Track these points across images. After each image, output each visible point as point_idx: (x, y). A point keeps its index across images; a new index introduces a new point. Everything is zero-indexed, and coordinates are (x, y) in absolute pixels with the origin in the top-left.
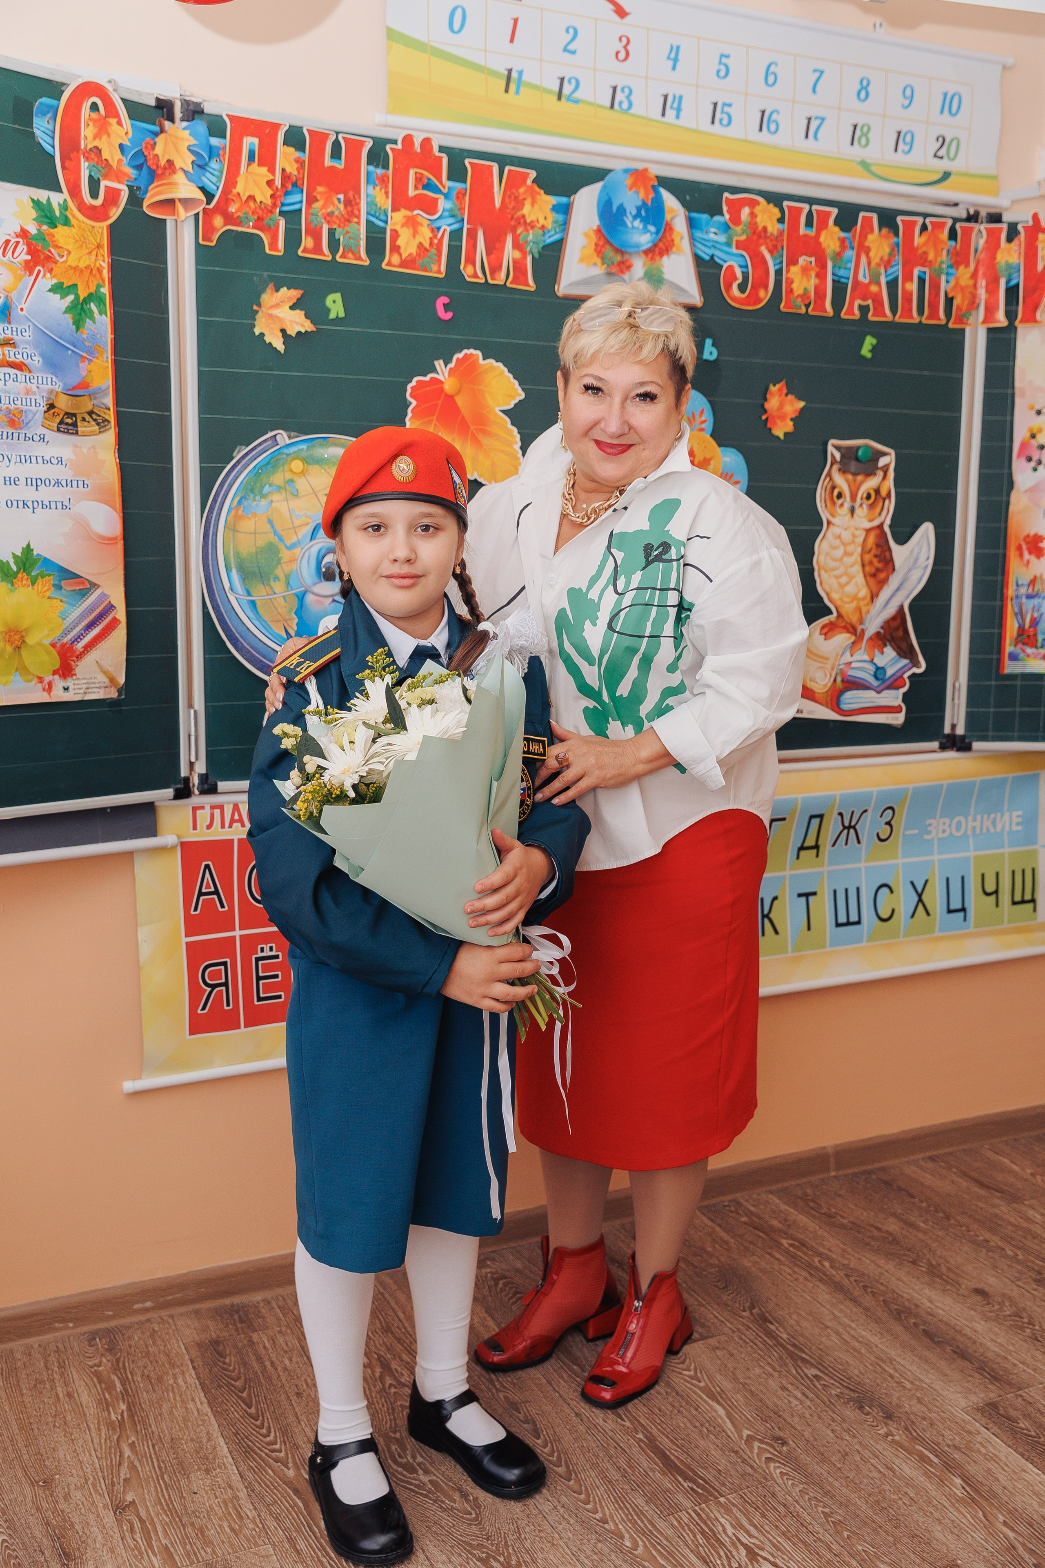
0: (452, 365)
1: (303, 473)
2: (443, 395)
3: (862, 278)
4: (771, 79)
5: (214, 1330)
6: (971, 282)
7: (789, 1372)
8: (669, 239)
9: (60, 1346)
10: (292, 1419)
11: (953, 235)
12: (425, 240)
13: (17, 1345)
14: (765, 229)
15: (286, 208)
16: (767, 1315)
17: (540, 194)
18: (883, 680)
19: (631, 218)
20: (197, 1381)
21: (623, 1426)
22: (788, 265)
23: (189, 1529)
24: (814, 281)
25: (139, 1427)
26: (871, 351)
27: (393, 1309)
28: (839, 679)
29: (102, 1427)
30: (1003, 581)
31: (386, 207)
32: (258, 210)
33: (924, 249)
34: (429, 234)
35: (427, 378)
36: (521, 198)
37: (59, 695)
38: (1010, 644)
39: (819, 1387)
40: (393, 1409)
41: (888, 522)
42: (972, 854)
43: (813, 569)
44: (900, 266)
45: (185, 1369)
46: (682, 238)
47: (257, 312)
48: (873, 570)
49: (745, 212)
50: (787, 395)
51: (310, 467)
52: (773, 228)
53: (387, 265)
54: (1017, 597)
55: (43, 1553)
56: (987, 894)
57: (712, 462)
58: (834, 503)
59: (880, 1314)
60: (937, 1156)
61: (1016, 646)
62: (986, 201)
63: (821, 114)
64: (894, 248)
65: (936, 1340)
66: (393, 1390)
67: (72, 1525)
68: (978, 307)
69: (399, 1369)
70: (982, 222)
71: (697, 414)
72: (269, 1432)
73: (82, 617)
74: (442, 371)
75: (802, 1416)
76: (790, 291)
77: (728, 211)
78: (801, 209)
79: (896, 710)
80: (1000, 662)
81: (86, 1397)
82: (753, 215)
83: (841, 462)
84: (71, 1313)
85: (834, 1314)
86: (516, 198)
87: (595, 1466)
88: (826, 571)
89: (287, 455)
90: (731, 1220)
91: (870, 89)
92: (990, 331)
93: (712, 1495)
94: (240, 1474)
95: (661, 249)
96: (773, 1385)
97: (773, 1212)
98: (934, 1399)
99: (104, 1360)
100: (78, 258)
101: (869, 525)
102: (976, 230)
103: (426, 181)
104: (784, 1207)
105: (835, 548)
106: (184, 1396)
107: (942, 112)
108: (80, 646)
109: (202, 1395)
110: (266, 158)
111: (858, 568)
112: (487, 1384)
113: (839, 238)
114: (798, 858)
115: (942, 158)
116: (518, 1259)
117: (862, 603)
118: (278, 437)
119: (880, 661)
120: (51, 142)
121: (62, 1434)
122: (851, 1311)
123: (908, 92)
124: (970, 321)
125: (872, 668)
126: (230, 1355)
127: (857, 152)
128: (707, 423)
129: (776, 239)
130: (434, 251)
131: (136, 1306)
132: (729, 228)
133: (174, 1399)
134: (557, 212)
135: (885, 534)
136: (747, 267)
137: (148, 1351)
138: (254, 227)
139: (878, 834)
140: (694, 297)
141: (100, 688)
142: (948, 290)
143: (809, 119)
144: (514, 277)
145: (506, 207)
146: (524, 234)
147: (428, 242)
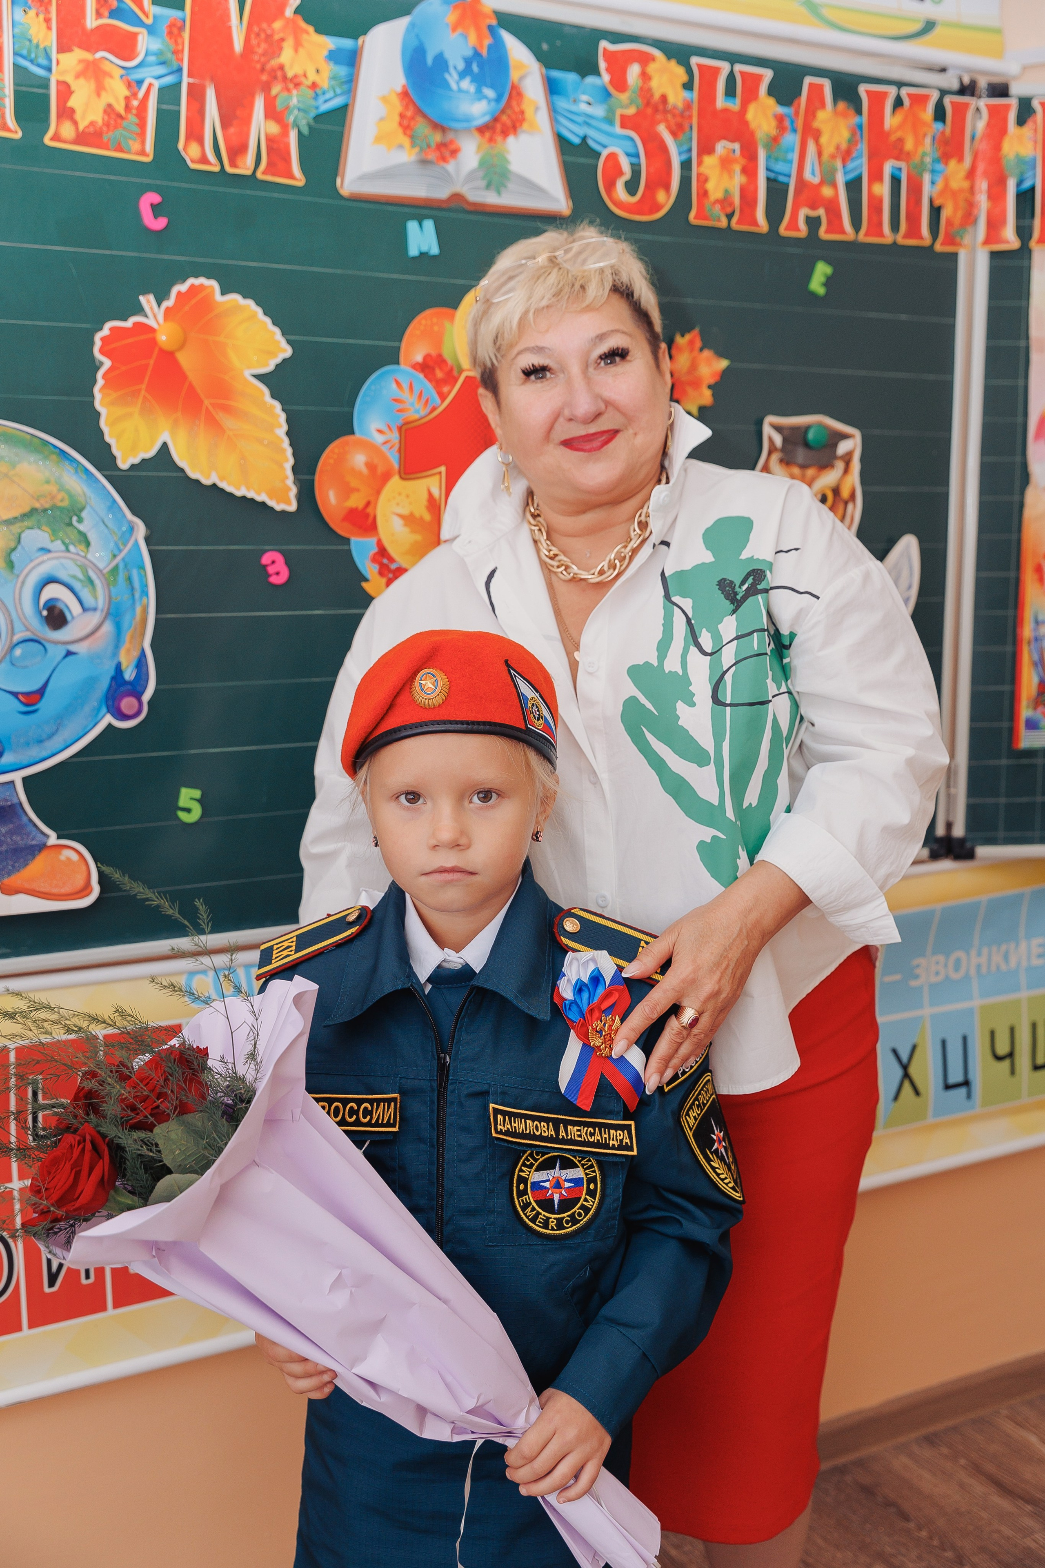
0: (169, 303)
2: (156, 350)
3: (812, 176)
6: (966, 185)
8: (517, 109)
11: (940, 114)
12: (117, 99)
14: (664, 98)
17: (307, 33)
19: (456, 76)
22: (700, 154)
24: (738, 179)
26: (824, 284)
30: (1014, 617)
31: (47, 44)
33: (899, 134)
34: (124, 92)
35: (129, 324)
36: (276, 37)
38: (1028, 707)
42: (976, 1002)
44: (864, 160)
46: (537, 109)
49: (634, 71)
50: (701, 350)
52: (677, 97)
53: (52, 139)
54: (1035, 639)
56: (999, 1058)
61: (1033, 709)
62: (984, 66)
64: (855, 131)
68: (975, 221)
70: (980, 97)
74: (153, 312)
76: (704, 194)
77: (607, 70)
78: (716, 71)
80: (1012, 733)
82: (645, 76)
83: (783, 449)
86: (269, 37)
92: (994, 255)
95: (504, 125)
102: (971, 108)
103: (115, 4)
113: (774, 115)
124: (964, 243)
129: (682, 115)
130: (133, 119)
132: (609, 95)
134: (336, 62)
136: (637, 156)
140: (557, 200)
142: (934, 196)
144: (270, 164)
145: (253, 52)
146: (284, 95)
147: (123, 103)
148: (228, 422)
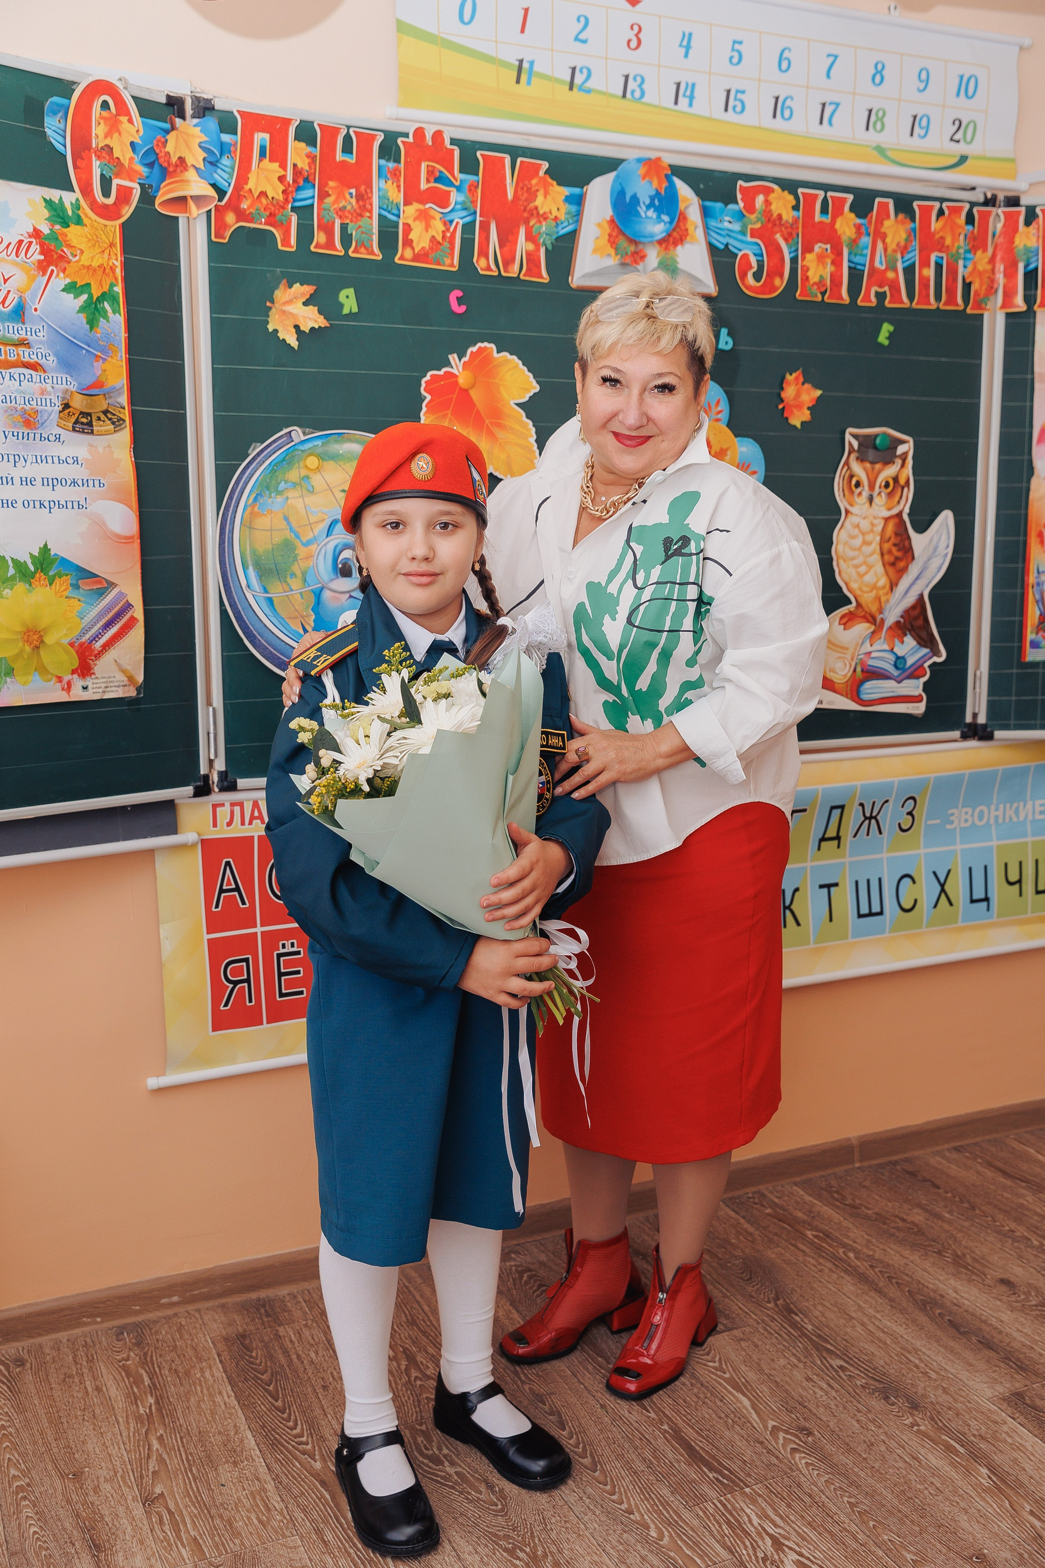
0: (466, 359)
1: (318, 469)
2: (457, 389)
3: (880, 264)
4: (785, 65)
5: (241, 1324)
6: (989, 267)
7: (814, 1362)
8: (683, 228)
9: (88, 1340)
10: (318, 1412)
11: (970, 219)
12: (438, 233)
13: (46, 1340)
14: (780, 216)
15: (297, 204)
16: (792, 1306)
17: (553, 186)
18: (904, 670)
19: (644, 208)
20: (224, 1375)
21: (649, 1417)
22: (804, 253)
23: (218, 1521)
24: (830, 268)
25: (167, 1420)
26: (888, 338)
27: (418, 1302)
28: (859, 669)
29: (131, 1421)
30: (1023, 568)
31: (398, 201)
32: (270, 206)
33: (941, 234)
34: (442, 228)
35: (441, 372)
36: (533, 189)
37: (78, 694)
38: (1032, 632)
39: (844, 1377)
40: (419, 1402)
41: (907, 510)
42: (995, 843)
43: (832, 559)
44: (917, 252)
45: (212, 1362)
46: (696, 227)
47: (270, 308)
48: (892, 559)
49: (760, 200)
50: (803, 384)
51: (325, 463)
52: (788, 215)
53: (399, 259)
54: (1038, 584)
55: (74, 1545)
56: (1011, 884)
57: (728, 453)
58: (852, 492)
59: (905, 1304)
60: (962, 1146)
61: (1037, 634)
62: (1003, 185)
63: (836, 100)
64: (911, 233)
65: (962, 1330)
66: (419, 1383)
67: (102, 1517)
68: (996, 291)
69: (424, 1362)
70: (1000, 206)
71: (713, 405)
72: (296, 1425)
73: (100, 616)
74: (456, 365)
75: (827, 1407)
76: (806, 279)
77: (742, 199)
78: (816, 196)
79: (917, 699)
80: (1021, 650)
81: (114, 1391)
82: (767, 203)
83: (859, 451)
84: (98, 1308)
85: (858, 1305)
86: (529, 189)
87: (620, 1457)
88: (845, 561)
89: (303, 451)
90: (755, 1211)
91: (885, 73)
92: (1008, 315)
93: (738, 1486)
94: (267, 1466)
95: (674, 238)
96: (798, 1375)
97: (798, 1203)
98: (960, 1389)
99: (132, 1354)
100: (91, 257)
101: (887, 514)
102: (994, 214)
103: (438, 174)
104: (808, 1198)
105: (853, 537)
106: (211, 1389)
107: (958, 95)
108: (98, 645)
109: (229, 1388)
110: (278, 154)
111: (877, 557)
112: (512, 1376)
113: (855, 225)
114: (819, 849)
115: (958, 141)
116: (543, 1252)
117: (881, 592)
118: (292, 433)
119: (900, 650)
120: (62, 141)
121: (91, 1427)
122: (876, 1302)
123: (924, 76)
124: (988, 307)
125: (892, 658)
126: (256, 1348)
127: (872, 137)
128: (723, 413)
129: (791, 227)
130: (447, 244)
131: (164, 1301)
132: (744, 216)
133: (202, 1392)
134: (570, 203)
135: (905, 522)
136: (762, 255)
137: (176, 1345)
138: (265, 224)
139: (899, 824)
140: (709, 286)
141: (118, 686)
142: (966, 276)
143: (824, 105)
144: (528, 269)
145: (519, 199)
146: (537, 226)
147: (441, 235)
148: (500, 434)
